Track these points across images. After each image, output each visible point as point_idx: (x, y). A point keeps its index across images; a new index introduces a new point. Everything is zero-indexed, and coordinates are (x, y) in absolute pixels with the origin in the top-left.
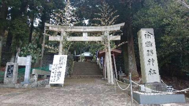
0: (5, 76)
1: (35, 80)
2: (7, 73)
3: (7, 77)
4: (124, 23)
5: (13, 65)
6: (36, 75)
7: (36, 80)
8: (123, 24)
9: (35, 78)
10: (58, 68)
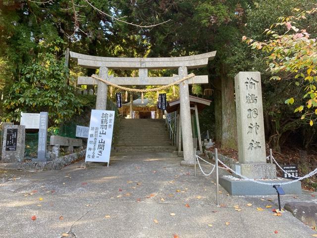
0: (4, 148)
1: (55, 155)
2: (7, 142)
3: (8, 149)
4: (215, 52)
5: (17, 130)
6: (57, 146)
7: (57, 155)
8: (213, 54)
9: (56, 151)
10: (99, 135)
